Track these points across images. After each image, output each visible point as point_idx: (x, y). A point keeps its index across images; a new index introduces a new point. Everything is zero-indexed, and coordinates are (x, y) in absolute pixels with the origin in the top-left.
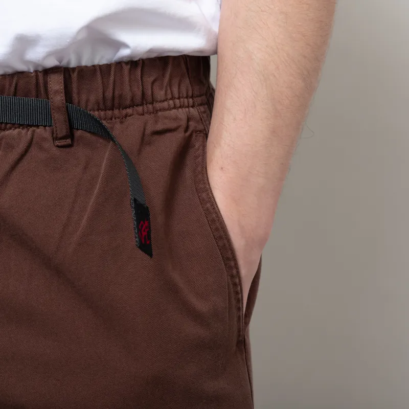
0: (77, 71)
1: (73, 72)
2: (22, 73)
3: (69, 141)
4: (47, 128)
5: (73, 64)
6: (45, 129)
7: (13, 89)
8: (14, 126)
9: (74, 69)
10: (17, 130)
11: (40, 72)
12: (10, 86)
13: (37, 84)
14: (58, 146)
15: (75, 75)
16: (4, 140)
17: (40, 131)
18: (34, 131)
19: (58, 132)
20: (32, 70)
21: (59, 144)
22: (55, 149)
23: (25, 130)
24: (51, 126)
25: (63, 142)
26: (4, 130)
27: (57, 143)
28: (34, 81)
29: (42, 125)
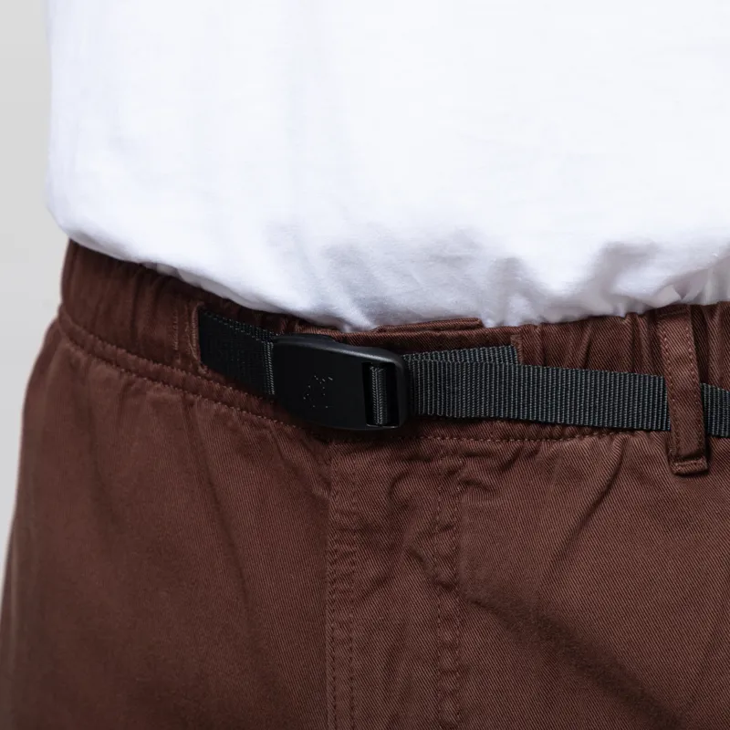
0: (718, 313)
1: (712, 317)
2: (602, 318)
3: (701, 463)
4: (653, 434)
5: (709, 298)
6: (649, 436)
7: (581, 354)
8: (581, 431)
9: (711, 309)
10: (588, 441)
11: (641, 316)
12: (577, 345)
13: (635, 342)
14: (679, 474)
15: (715, 323)
16: (560, 461)
17: (639, 440)
18: (625, 442)
19: (682, 444)
20: (622, 313)
21: (683, 470)
22: (672, 479)
23: (606, 439)
24: (661, 430)
25: (690, 466)
26: (558, 439)
27: (679, 467)
28: (627, 336)
29: (642, 429)
